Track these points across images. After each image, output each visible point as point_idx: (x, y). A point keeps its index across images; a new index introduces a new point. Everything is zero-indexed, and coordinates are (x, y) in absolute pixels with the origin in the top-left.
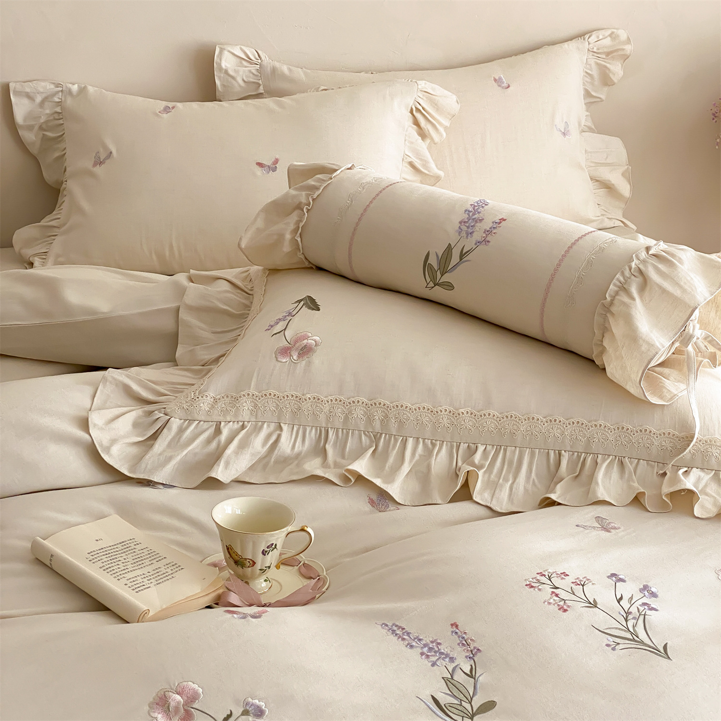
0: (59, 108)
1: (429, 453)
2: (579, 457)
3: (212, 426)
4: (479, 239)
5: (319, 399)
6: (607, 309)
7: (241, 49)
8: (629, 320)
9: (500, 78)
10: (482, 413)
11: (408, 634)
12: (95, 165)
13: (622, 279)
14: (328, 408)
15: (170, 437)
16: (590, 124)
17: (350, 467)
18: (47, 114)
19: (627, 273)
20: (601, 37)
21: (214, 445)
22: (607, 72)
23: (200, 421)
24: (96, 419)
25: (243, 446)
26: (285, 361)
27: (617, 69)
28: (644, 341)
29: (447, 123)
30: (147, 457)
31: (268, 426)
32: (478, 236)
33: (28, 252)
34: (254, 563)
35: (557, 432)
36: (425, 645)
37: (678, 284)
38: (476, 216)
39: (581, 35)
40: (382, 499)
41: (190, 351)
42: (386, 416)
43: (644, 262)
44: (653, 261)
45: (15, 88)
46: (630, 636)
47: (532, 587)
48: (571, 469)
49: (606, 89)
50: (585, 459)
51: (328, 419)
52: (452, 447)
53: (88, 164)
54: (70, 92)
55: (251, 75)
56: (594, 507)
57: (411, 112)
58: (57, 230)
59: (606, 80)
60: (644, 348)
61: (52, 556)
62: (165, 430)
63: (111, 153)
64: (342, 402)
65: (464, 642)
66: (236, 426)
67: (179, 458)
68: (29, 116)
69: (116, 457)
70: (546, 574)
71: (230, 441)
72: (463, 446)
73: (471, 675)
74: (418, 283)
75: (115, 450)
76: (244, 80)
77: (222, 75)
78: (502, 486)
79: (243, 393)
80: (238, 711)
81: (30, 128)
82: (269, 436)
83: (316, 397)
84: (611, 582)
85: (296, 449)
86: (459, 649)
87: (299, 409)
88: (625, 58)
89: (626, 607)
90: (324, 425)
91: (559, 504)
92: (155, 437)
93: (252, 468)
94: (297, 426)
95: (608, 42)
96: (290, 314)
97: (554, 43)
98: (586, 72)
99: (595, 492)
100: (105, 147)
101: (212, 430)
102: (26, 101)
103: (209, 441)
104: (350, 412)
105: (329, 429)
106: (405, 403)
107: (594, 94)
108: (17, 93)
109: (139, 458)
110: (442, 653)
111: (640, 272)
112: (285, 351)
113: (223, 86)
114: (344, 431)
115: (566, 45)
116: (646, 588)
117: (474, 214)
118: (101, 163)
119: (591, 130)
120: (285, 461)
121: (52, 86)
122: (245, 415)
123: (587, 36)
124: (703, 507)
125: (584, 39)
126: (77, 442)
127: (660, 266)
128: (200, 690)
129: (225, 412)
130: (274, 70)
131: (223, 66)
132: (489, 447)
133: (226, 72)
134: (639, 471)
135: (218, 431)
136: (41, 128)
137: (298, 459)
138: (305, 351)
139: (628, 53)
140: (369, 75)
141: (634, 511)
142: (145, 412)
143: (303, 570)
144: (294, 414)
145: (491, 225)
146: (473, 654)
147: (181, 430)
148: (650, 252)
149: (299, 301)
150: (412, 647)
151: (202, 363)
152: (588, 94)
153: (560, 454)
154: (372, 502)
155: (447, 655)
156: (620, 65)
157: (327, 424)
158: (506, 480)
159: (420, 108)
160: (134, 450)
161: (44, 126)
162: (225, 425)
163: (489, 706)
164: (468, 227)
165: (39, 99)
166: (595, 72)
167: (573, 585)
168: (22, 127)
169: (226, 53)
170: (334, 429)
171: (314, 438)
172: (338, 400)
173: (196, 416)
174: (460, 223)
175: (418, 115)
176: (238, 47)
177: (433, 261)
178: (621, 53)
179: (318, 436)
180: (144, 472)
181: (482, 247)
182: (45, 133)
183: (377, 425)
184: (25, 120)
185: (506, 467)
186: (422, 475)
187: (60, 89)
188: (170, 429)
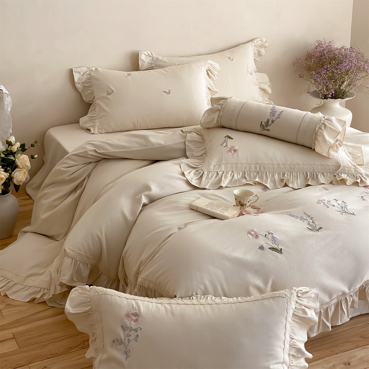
0: (89, 76)
1: (273, 176)
2: (312, 173)
3: (215, 173)
4: (277, 117)
6: (316, 134)
7: (147, 52)
8: (323, 136)
9: (230, 57)
10: (285, 164)
11: (295, 216)
12: (108, 95)
13: (319, 126)
14: (245, 166)
15: (206, 177)
16: (256, 70)
17: (255, 180)
18: (85, 78)
19: (320, 124)
20: (257, 41)
21: (218, 177)
22: (260, 52)
23: (212, 172)
24: (186, 173)
25: (226, 177)
26: (230, 154)
27: (263, 51)
28: (328, 142)
29: (217, 73)
30: (202, 182)
31: (230, 172)
32: (276, 116)
33: (87, 126)
34: (246, 205)
35: (306, 167)
36: (300, 218)
37: (333, 126)
38: (274, 111)
39: (251, 41)
40: (265, 188)
41: (191, 153)
42: (260, 167)
43: (324, 121)
44: (326, 120)
45: (75, 70)
46: (345, 212)
47: (318, 203)
48: (311, 176)
49: (259, 57)
50: (313, 174)
51: (245, 169)
52: (278, 173)
53: (105, 95)
54: (92, 70)
55: (150, 60)
56: (320, 185)
57: (207, 71)
58: (95, 117)
59: (259, 54)
60: (328, 143)
61: (197, 207)
62: (204, 175)
63: (113, 91)
65: (309, 216)
66: (222, 172)
67: (211, 182)
68: (79, 79)
69: (194, 183)
70: (320, 200)
71: (222, 176)
72: (281, 173)
73: (313, 223)
74: (259, 130)
75: (193, 181)
76: (147, 62)
77: (141, 61)
78: (295, 182)
79: (222, 163)
80: (267, 234)
81: (79, 83)
82: (231, 175)
83: (241, 163)
84: (335, 201)
85: (238, 178)
86: (308, 218)
87: (237, 166)
88: (265, 47)
89: (341, 206)
91: (311, 185)
92: (201, 177)
93: (228, 183)
94: (237, 171)
95: (260, 42)
96: (225, 141)
97: (243, 44)
98: (254, 53)
99: (320, 182)
100: (111, 89)
101: (216, 174)
102: (78, 74)
103: (216, 177)
104: (251, 166)
106: (265, 163)
107: (256, 59)
108: (75, 72)
109: (200, 183)
110: (304, 219)
111: (324, 124)
112: (230, 151)
113: (141, 65)
114: (249, 171)
115: (247, 44)
116: (343, 201)
117: (273, 110)
118: (110, 94)
119: (257, 72)
120: (236, 181)
121: (86, 69)
122: (223, 169)
123: (253, 41)
124: (348, 183)
125: (253, 42)
126: (183, 180)
127: (328, 122)
128: (257, 230)
129: (218, 169)
130: (157, 58)
131: (142, 59)
132: (288, 173)
133: (143, 60)
134: (328, 175)
135: (218, 174)
136: (83, 83)
137: (239, 180)
138: (235, 151)
139: (267, 46)
140: (186, 58)
141: (331, 185)
142: (196, 170)
143: (253, 207)
144: (236, 168)
145: (279, 113)
146: (311, 219)
147: (208, 175)
148: (325, 118)
149: (225, 137)
150: (297, 218)
151: (196, 157)
152: (255, 60)
153: (307, 173)
154: (263, 189)
155: (306, 219)
156: (264, 50)
157: (245, 170)
158: (295, 181)
159: (210, 69)
160: (197, 181)
161: (84, 82)
162: (219, 172)
163: (321, 228)
164: (273, 114)
165: (82, 73)
166: (256, 53)
167: (327, 202)
168: (76, 83)
169: (143, 54)
170: (247, 171)
171: (242, 174)
172: (247, 163)
173: (211, 171)
174: (270, 113)
175: (209, 72)
176: (146, 52)
177: (263, 124)
178: (265, 46)
180: (203, 186)
181: (278, 119)
182: (84, 84)
183: (258, 170)
184: (78, 81)
185: (294, 177)
186: (274, 182)
187: (89, 69)
188: (205, 175)
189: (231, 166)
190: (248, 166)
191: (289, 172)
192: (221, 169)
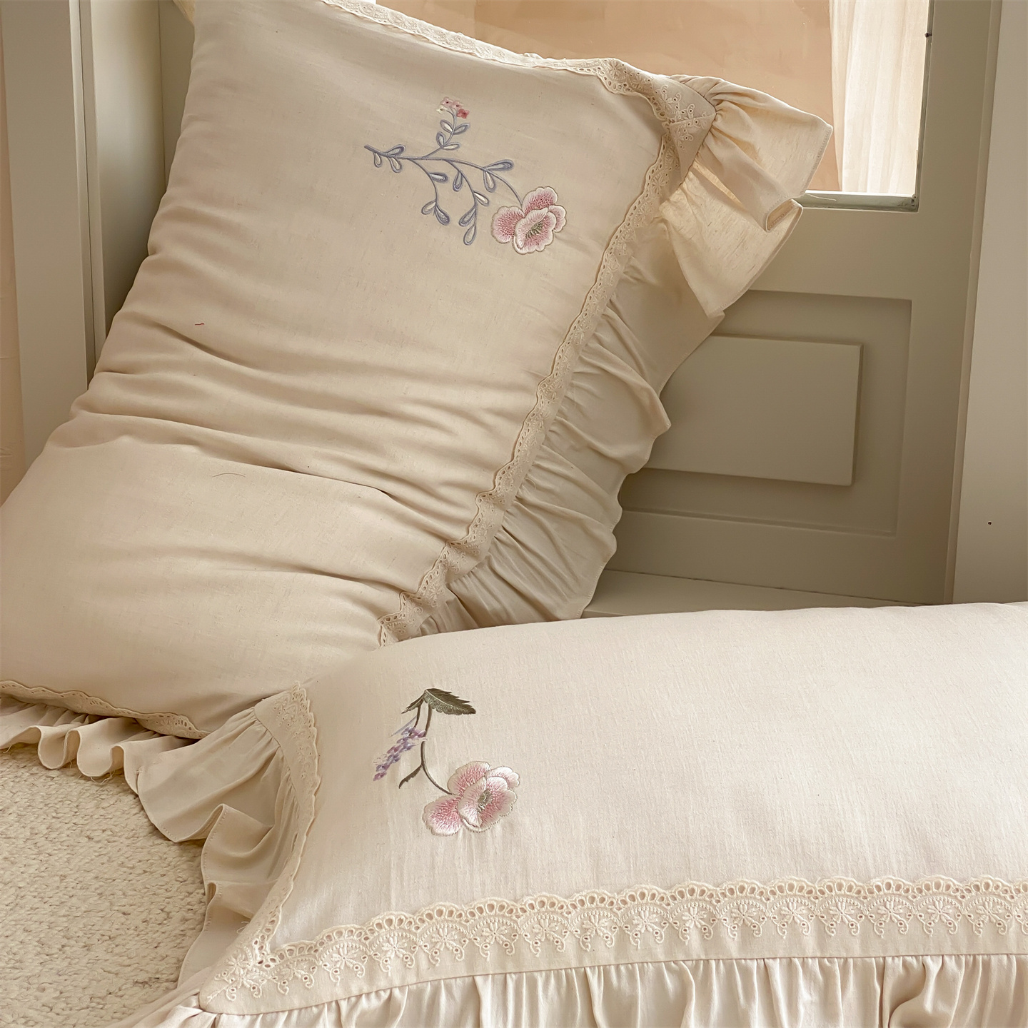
5: (553, 905)
10: (921, 882)
14: (577, 922)
26: (452, 831)
42: (712, 918)
51: (581, 950)
64: (607, 902)
66: (379, 1003)
72: (894, 967)
79: (376, 920)
83: (545, 900)
87: (514, 933)
90: (574, 964)
94: (513, 976)
96: (412, 733)
104: (630, 921)
105: (588, 970)
106: (748, 882)
112: (447, 809)
114: (622, 968)
122: (392, 972)
138: (492, 805)
144: (502, 947)
149: (417, 704)
157: (580, 960)
170: (599, 967)
171: (556, 998)
172: (597, 899)
179: (563, 990)
189: (462, 935)
190: (604, 925)
191: (958, 957)
192: (371, 976)
